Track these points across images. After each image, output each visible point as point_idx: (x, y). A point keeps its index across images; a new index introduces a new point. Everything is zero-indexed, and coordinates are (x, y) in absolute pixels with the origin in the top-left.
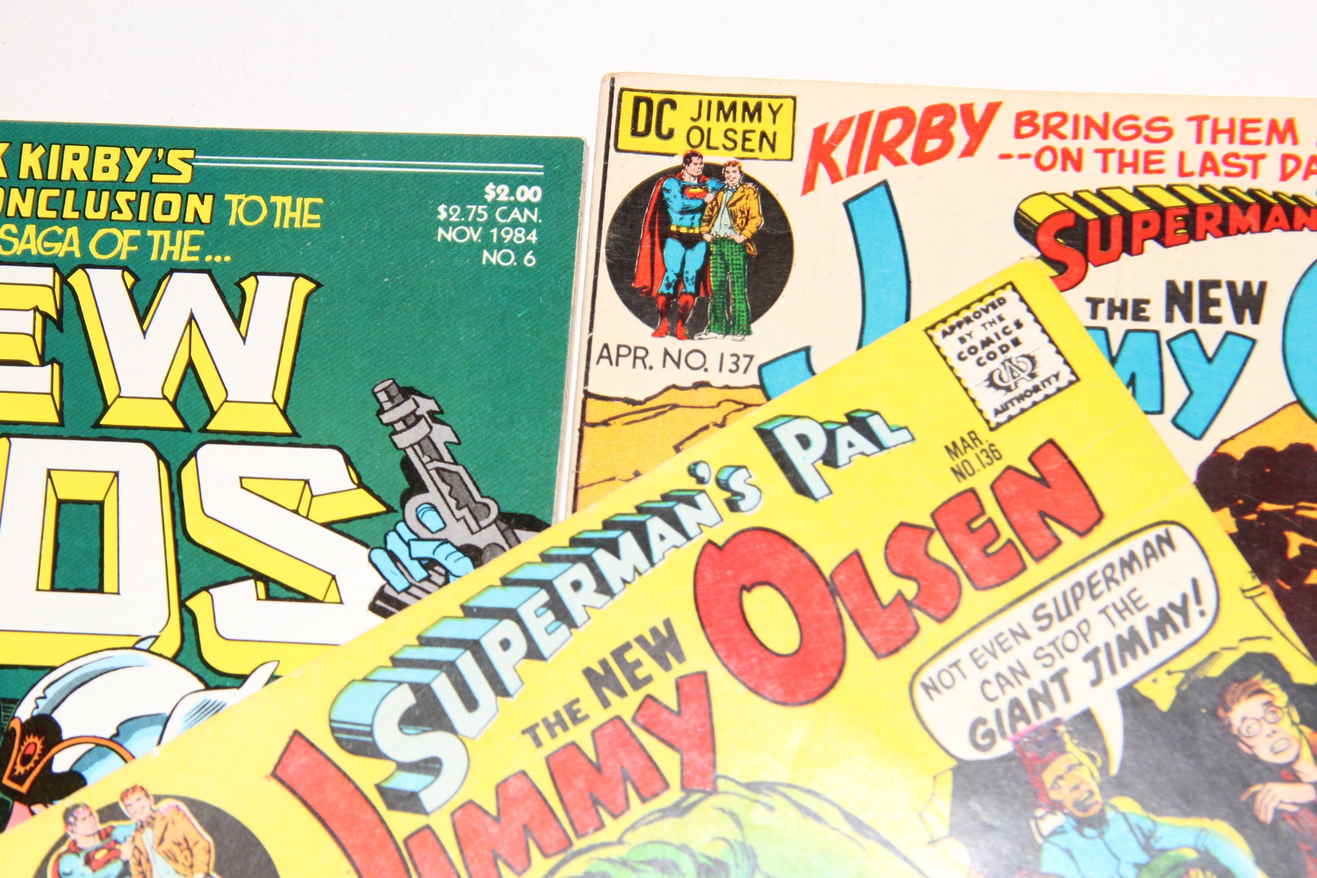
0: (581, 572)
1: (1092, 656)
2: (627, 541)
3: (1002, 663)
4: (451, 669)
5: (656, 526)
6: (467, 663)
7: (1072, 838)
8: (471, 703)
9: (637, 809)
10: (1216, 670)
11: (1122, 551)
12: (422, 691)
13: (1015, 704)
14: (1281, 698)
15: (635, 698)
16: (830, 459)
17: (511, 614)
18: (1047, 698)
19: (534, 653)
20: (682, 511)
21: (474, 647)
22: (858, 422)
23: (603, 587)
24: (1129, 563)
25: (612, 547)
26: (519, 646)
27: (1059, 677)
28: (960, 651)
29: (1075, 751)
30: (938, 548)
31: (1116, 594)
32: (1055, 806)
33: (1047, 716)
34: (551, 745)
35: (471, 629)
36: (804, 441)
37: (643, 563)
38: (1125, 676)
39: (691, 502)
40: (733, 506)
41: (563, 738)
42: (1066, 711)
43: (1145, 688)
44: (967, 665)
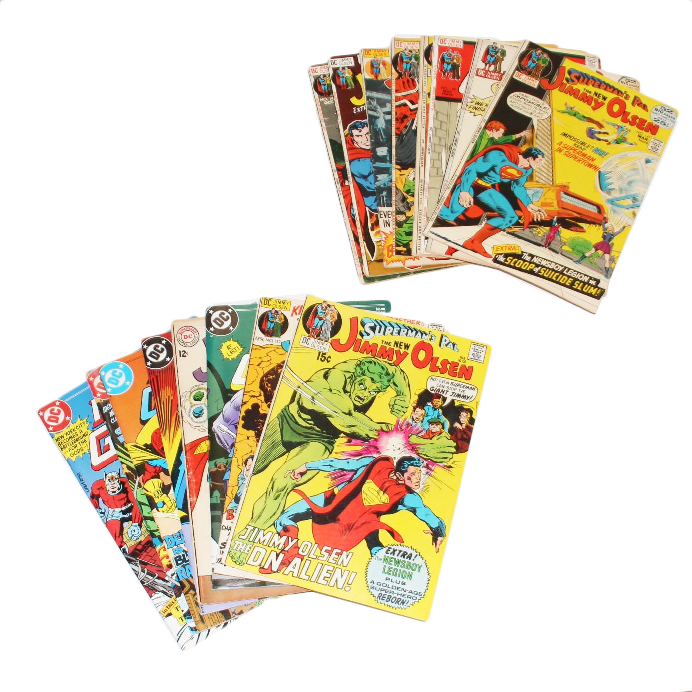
0: (406, 330)
1: (453, 393)
2: (414, 332)
3: (442, 384)
4: (381, 327)
5: (419, 334)
6: (383, 328)
7: (430, 408)
8: (379, 332)
9: (386, 360)
10: (465, 407)
11: (468, 385)
12: (375, 326)
13: (439, 389)
14: (469, 416)
15: (398, 349)
16: (446, 345)
17: (393, 328)
18: (443, 392)
19: (392, 334)
20: (424, 335)
21: (386, 327)
22: (454, 345)
23: (406, 335)
24: (468, 387)
25: (412, 331)
26: (391, 331)
27: (447, 391)
28: (439, 378)
29: (440, 400)
30: (448, 366)
31: (463, 389)
32: (432, 403)
33: (441, 394)
34: (383, 344)
35: (387, 325)
36: (445, 341)
37: (414, 336)
38: (454, 398)
39: (426, 335)
40: (430, 340)
41: (385, 345)
42: (444, 395)
43: (455, 401)
44: (438, 380)
